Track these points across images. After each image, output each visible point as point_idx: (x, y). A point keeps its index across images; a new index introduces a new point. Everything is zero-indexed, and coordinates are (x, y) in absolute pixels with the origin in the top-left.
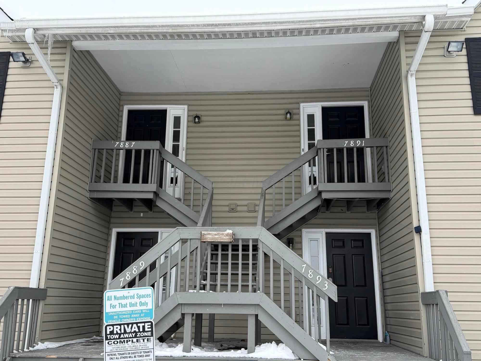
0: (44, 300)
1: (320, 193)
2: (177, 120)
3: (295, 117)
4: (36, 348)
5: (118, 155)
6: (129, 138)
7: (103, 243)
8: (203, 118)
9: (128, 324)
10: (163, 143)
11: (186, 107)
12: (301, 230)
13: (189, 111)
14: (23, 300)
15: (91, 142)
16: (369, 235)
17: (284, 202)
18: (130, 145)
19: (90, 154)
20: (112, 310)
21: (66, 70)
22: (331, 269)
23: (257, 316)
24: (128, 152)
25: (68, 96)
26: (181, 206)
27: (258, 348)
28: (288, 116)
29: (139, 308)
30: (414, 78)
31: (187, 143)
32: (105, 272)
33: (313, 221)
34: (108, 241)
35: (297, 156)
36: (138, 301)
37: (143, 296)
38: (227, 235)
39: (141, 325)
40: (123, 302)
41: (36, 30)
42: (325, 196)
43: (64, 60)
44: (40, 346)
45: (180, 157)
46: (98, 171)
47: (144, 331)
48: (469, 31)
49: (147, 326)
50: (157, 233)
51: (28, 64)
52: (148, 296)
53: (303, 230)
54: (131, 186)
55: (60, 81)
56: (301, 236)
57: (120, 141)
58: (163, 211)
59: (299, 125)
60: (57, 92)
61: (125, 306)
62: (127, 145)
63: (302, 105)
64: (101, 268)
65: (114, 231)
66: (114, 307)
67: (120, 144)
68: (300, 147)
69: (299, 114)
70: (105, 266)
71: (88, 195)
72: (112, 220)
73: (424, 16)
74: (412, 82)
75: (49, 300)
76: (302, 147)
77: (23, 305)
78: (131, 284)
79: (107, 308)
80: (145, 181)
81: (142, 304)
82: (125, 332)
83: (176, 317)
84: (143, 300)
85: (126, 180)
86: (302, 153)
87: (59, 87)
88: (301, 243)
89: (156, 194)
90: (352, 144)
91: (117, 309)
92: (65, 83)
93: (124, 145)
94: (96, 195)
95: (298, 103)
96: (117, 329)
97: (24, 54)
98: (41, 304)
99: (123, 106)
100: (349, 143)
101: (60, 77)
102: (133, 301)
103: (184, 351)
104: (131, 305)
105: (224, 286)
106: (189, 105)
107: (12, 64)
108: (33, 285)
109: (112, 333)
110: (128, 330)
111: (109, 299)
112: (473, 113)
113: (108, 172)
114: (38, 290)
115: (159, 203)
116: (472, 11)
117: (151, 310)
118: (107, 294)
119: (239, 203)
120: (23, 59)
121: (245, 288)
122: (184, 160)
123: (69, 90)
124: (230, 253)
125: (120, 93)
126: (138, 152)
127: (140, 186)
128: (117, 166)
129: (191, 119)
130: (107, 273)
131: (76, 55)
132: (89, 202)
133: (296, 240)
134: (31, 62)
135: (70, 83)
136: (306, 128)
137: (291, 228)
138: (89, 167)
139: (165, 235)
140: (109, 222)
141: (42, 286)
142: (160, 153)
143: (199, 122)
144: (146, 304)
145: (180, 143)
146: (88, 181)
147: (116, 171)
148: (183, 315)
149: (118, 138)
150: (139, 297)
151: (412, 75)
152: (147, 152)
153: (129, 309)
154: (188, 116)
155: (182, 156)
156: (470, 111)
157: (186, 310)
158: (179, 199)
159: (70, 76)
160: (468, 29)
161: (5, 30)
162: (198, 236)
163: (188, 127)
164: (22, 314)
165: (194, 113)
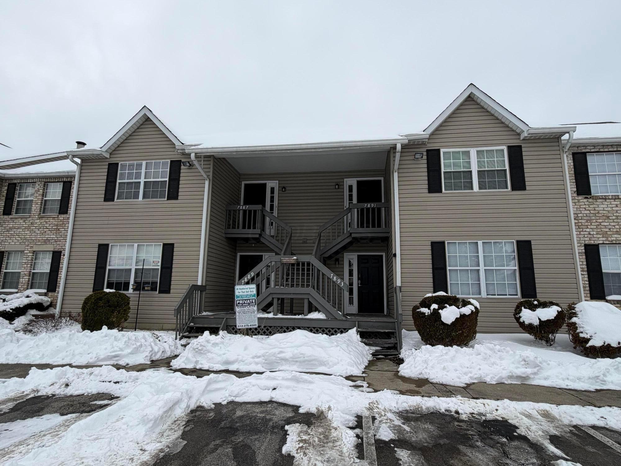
0: (205, 291)
1: (351, 234)
2: (272, 190)
3: (341, 187)
4: (203, 314)
5: (239, 214)
6: (245, 203)
7: (233, 261)
8: (287, 188)
9: (246, 300)
10: (264, 206)
11: (278, 181)
12: (343, 254)
13: (279, 184)
14: (196, 291)
15: (225, 206)
16: (382, 256)
17: (331, 238)
18: (246, 207)
19: (225, 213)
20: (239, 294)
21: (211, 170)
22: (360, 276)
23: (308, 299)
24: (245, 211)
25: (213, 184)
26: (273, 241)
27: (309, 315)
28: (337, 186)
29: (250, 293)
30: (397, 173)
31: (278, 203)
32: (234, 277)
33: (350, 248)
34: (235, 260)
35: (342, 210)
36: (249, 290)
37: (252, 288)
38: (294, 259)
39: (251, 300)
40: (243, 291)
41: (196, 154)
42: (353, 235)
43: (210, 164)
44: (204, 314)
45: (274, 214)
46: (229, 221)
47: (252, 303)
48: (429, 145)
49: (253, 301)
50: (262, 256)
51: (191, 167)
52: (253, 288)
53: (345, 253)
54: (246, 230)
55: (208, 176)
56: (343, 257)
57: (240, 206)
58: (264, 243)
59: (343, 192)
60: (207, 183)
61: (244, 292)
62: (244, 208)
63: (345, 180)
64: (232, 275)
65: (239, 254)
66: (240, 293)
67: (240, 207)
68: (344, 205)
69: (343, 185)
70: (234, 273)
71: (224, 235)
72: (237, 248)
73: (396, 144)
74: (396, 175)
75: (207, 291)
76: (345, 205)
77: (196, 294)
78: (248, 283)
79: (237, 293)
80: (254, 228)
81: (251, 292)
82: (244, 303)
83: (269, 300)
84: (252, 290)
85: (244, 227)
86: (345, 209)
87: (208, 180)
88: (343, 261)
89: (260, 235)
90: (369, 206)
91: (241, 294)
92: (211, 177)
93: (243, 207)
94: (229, 236)
95: (343, 179)
96: (241, 302)
97: (189, 162)
98: (204, 293)
99: (241, 182)
100: (367, 205)
101: (208, 174)
102: (247, 290)
103: (274, 315)
104: (247, 292)
105: (298, 285)
106: (279, 181)
107: (182, 167)
108: (199, 283)
109: (239, 303)
110: (246, 302)
111: (237, 289)
112: (427, 192)
113: (234, 221)
114: (202, 286)
115: (262, 240)
116: (428, 136)
117: (255, 294)
118: (237, 287)
119: (308, 238)
120: (188, 164)
121: (303, 286)
122: (276, 216)
123: (213, 180)
124: (295, 267)
125: (240, 174)
126: (250, 211)
127: (251, 231)
128: (239, 217)
129: (281, 189)
130: (235, 278)
131: (216, 161)
132: (225, 240)
133: (340, 259)
134: (192, 166)
135: (213, 177)
136: (348, 193)
137: (337, 253)
138: (224, 221)
139: (266, 257)
140: (236, 249)
141: (204, 284)
142: (262, 212)
143: (285, 191)
144: (253, 291)
145: (274, 203)
146: (224, 228)
147: (239, 220)
148: (273, 298)
149: (239, 204)
150: (250, 289)
151: (396, 171)
152: (255, 211)
153: (246, 293)
154: (279, 187)
155: (275, 213)
156: (427, 191)
157: (274, 296)
158: (273, 237)
159: (213, 173)
160: (428, 144)
161: (179, 150)
162: (280, 260)
163: (279, 194)
164: (195, 298)
165: (282, 185)
